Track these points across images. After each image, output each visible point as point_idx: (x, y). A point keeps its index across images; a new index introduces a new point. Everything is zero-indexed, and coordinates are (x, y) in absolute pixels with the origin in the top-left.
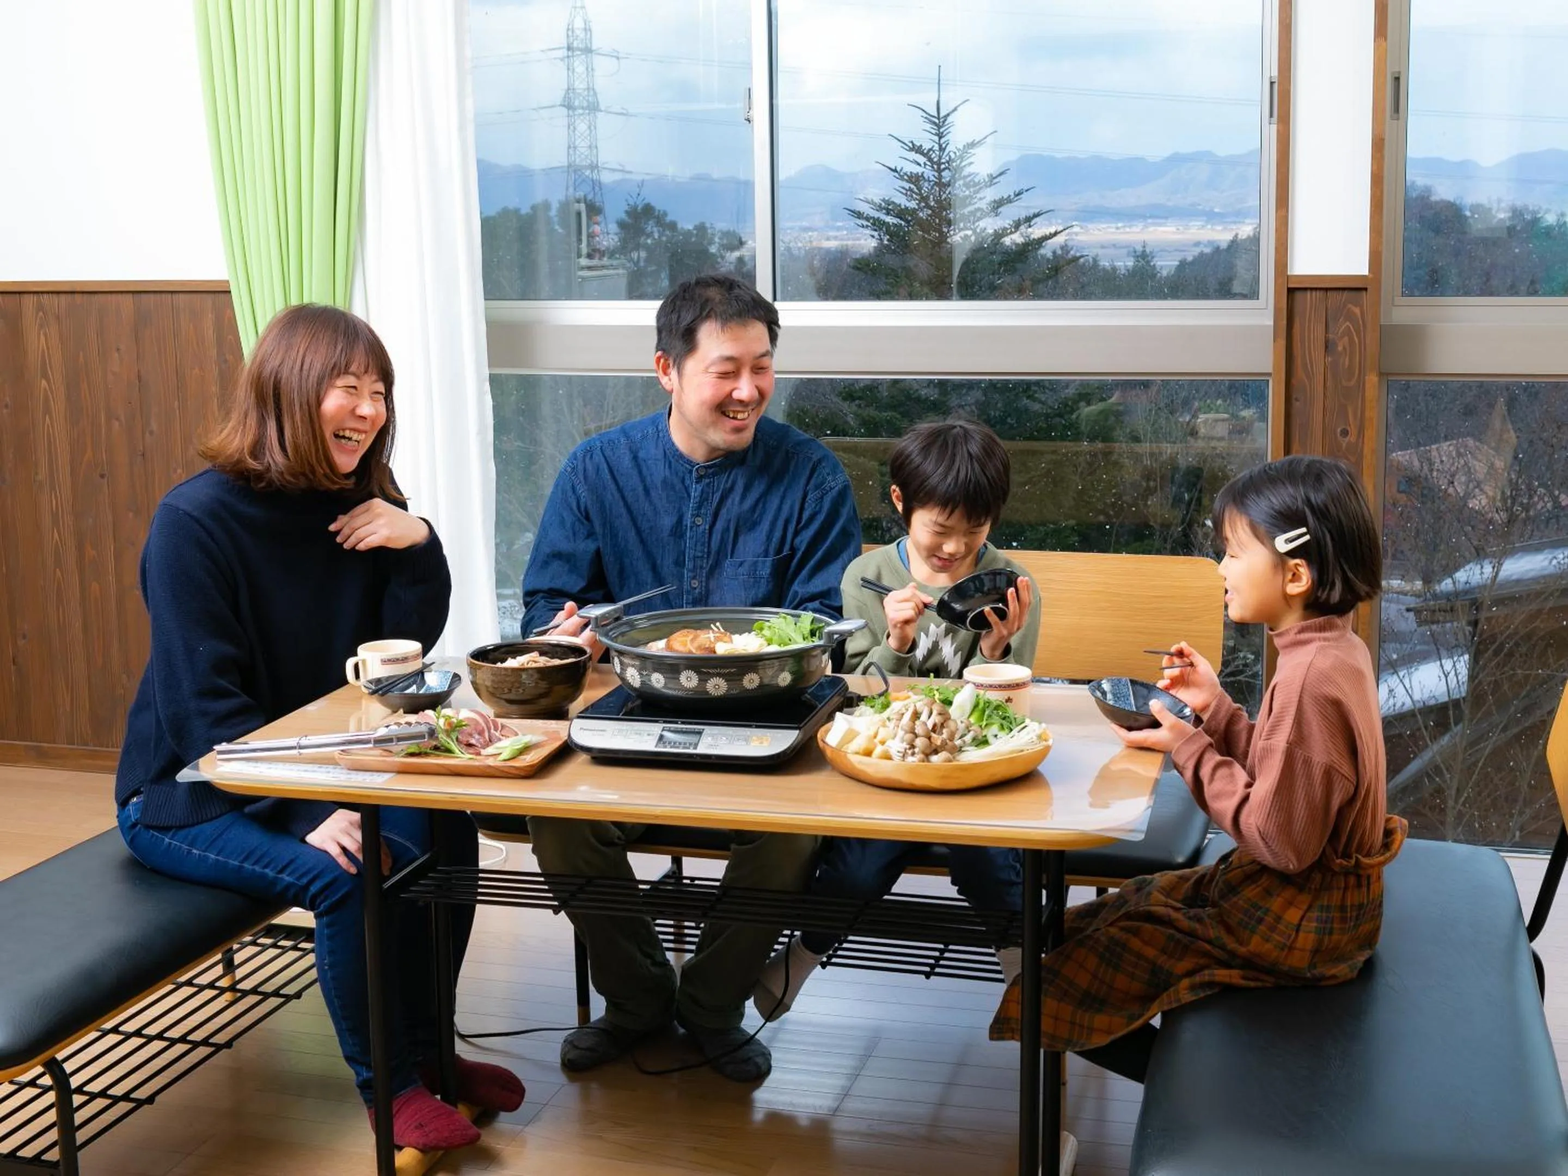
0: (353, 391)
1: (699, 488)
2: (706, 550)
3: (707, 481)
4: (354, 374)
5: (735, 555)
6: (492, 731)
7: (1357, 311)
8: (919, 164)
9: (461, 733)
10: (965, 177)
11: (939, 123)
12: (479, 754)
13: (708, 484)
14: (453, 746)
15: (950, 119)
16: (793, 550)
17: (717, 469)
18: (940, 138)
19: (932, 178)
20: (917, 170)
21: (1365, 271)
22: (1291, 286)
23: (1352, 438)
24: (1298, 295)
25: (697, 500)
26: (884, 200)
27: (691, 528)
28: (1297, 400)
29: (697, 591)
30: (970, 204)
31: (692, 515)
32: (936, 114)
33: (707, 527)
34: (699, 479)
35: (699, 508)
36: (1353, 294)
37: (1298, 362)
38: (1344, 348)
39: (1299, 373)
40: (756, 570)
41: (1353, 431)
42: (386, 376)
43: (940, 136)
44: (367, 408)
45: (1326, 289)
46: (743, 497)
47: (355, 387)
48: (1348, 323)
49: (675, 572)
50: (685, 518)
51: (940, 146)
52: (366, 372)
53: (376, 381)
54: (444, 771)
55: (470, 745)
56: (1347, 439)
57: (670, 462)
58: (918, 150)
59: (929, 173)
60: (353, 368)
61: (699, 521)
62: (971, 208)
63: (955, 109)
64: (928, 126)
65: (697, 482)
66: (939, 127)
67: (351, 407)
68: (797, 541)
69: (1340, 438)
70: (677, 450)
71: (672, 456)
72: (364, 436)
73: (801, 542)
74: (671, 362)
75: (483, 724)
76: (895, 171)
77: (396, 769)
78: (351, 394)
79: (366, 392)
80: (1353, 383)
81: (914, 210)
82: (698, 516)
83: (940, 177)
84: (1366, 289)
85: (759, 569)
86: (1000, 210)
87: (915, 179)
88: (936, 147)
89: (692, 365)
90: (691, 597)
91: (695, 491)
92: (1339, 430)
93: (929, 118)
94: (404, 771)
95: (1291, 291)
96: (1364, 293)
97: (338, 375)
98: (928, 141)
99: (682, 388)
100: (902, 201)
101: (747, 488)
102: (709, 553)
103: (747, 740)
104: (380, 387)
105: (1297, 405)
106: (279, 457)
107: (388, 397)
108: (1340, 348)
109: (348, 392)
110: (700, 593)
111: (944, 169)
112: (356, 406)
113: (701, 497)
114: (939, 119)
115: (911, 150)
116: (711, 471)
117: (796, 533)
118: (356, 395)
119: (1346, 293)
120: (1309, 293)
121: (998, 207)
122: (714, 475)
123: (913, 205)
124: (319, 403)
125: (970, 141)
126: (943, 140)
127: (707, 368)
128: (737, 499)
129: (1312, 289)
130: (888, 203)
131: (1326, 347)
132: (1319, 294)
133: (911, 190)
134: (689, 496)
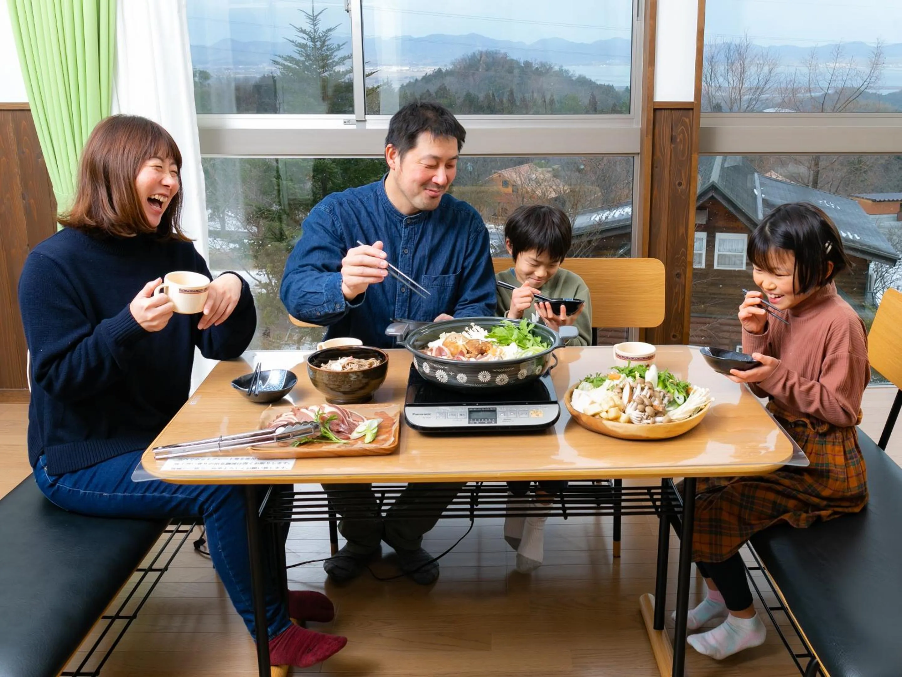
0: (160, 169)
1: (407, 231)
2: (410, 269)
3: (411, 227)
4: (160, 158)
5: (428, 273)
6: (347, 419)
7: (687, 120)
8: (305, 39)
9: (332, 424)
10: (328, 45)
11: (314, 19)
12: (348, 438)
13: (412, 229)
14: (331, 435)
15: (318, 18)
16: (463, 268)
17: (417, 220)
18: (314, 26)
19: (311, 46)
20: (304, 42)
21: (692, 100)
22: (655, 107)
23: (683, 187)
24: (658, 113)
25: (406, 238)
26: (288, 56)
27: (402, 255)
28: (656, 167)
29: (405, 294)
30: (331, 59)
31: (403, 248)
32: (312, 14)
33: (411, 255)
34: (407, 226)
35: (407, 243)
36: (685, 112)
37: (657, 147)
38: (681, 140)
39: (658, 153)
40: (445, 282)
41: (684, 182)
42: (178, 161)
43: (315, 25)
44: (169, 180)
45: (672, 109)
46: (433, 237)
47: (161, 167)
48: (682, 127)
49: (392, 283)
50: (397, 249)
51: (315, 30)
52: (167, 157)
53: (172, 164)
54: (332, 455)
55: (338, 432)
56: (681, 187)
57: (388, 215)
58: (304, 32)
59: (310, 44)
60: (159, 154)
61: (406, 251)
62: (331, 61)
63: (321, 13)
64: (308, 20)
65: (405, 228)
66: (314, 20)
67: (159, 180)
68: (466, 264)
69: (678, 187)
70: (393, 208)
71: (390, 211)
72: (167, 199)
73: (469, 263)
74: (397, 153)
75: (342, 415)
76: (293, 42)
77: (295, 456)
78: (159, 171)
79: (167, 170)
80: (684, 158)
81: (303, 61)
82: (406, 248)
83: (315, 45)
84: (692, 109)
85: (446, 281)
86: (344, 62)
87: (304, 46)
88: (313, 31)
89: (410, 156)
90: (401, 298)
91: (404, 232)
92: (677, 183)
93: (308, 16)
94: (300, 457)
95: (655, 110)
96: (691, 111)
97: (150, 158)
98: (308, 27)
99: (401, 170)
100: (297, 57)
101: (434, 232)
102: (412, 271)
103: (527, 413)
104: (175, 168)
105: (656, 170)
106: (111, 214)
107: (178, 173)
108: (678, 140)
109: (157, 170)
110: (406, 296)
111: (317, 41)
112: (162, 179)
113: (408, 237)
114: (313, 16)
115: (300, 32)
116: (414, 221)
117: (465, 259)
118: (162, 171)
119: (682, 111)
120: (663, 111)
121: (344, 60)
122: (415, 223)
123: (303, 59)
124: (135, 178)
125: (329, 28)
126: (316, 28)
127: (420, 160)
128: (430, 238)
129: (664, 109)
130: (290, 57)
131: (672, 139)
132: (668, 111)
133: (301, 51)
134: (401, 237)
